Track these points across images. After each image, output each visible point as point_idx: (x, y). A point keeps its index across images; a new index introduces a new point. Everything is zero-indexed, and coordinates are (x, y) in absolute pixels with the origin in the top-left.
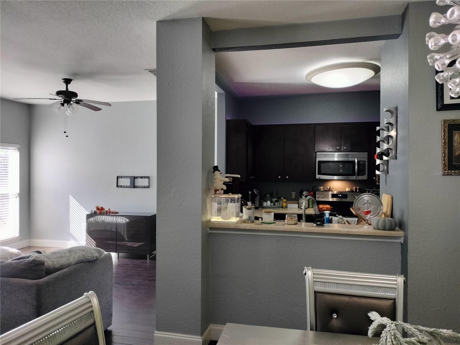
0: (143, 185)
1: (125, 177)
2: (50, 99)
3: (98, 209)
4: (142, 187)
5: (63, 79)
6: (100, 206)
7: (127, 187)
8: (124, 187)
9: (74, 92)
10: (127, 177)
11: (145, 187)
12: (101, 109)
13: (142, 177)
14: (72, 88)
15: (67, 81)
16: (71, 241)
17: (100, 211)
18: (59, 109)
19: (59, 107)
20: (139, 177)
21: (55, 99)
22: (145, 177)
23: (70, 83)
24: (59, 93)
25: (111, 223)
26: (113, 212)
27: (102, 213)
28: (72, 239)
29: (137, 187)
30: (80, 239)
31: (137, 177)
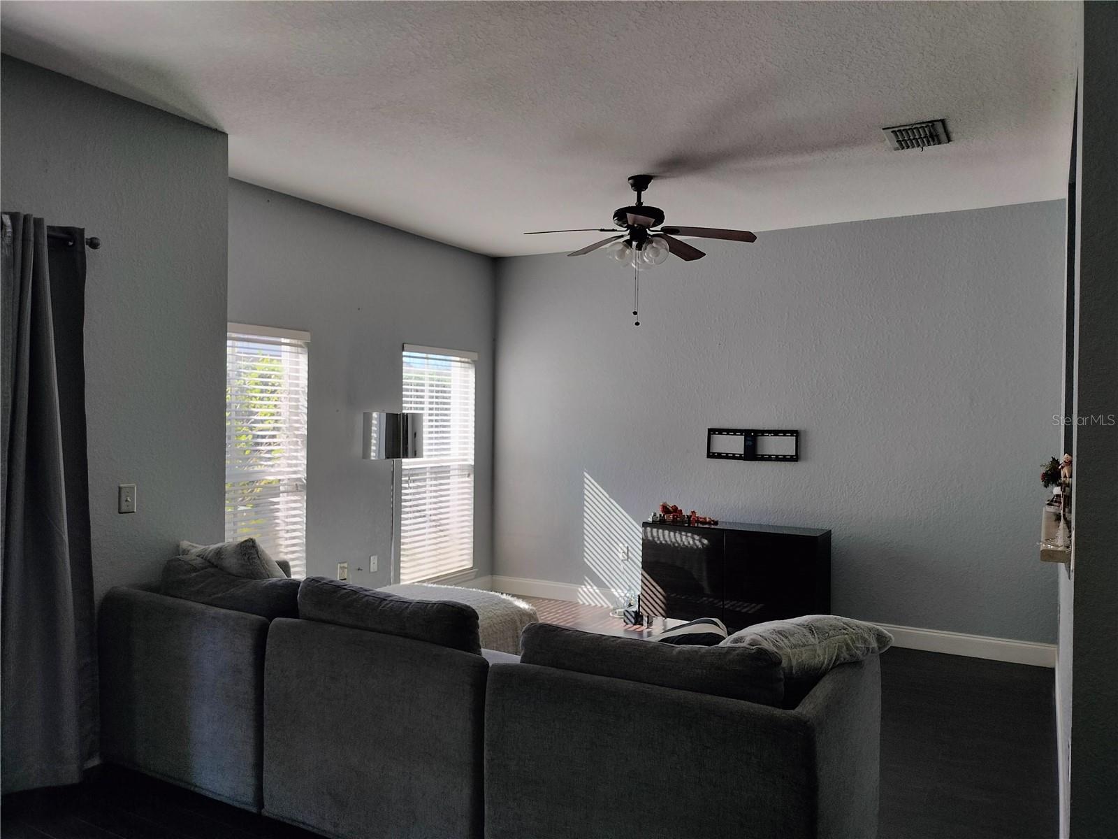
0: (781, 452)
1: (728, 431)
2: (602, 230)
3: (665, 509)
4: (777, 459)
5: (629, 179)
6: (670, 504)
7: (734, 457)
8: (727, 457)
9: (658, 209)
10: (735, 432)
11: (784, 459)
12: (705, 254)
13: (776, 433)
14: (650, 198)
15: (640, 183)
16: (589, 587)
17: (671, 518)
18: (621, 254)
19: (622, 249)
20: (770, 432)
21: (613, 230)
22: (785, 433)
23: (646, 188)
24: (621, 215)
26: (705, 519)
27: (678, 522)
28: (589, 581)
29: (763, 458)
31: (763, 433)
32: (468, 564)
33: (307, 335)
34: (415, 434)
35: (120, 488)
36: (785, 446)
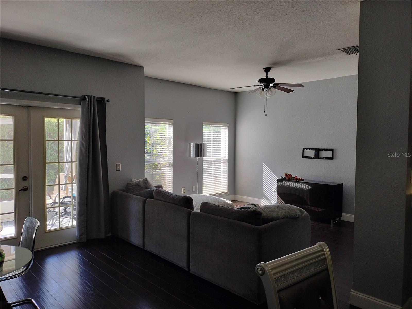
0: (327, 156)
1: (309, 149)
2: (254, 86)
3: (286, 175)
4: (326, 158)
5: (264, 69)
6: (288, 173)
7: (311, 158)
8: (309, 158)
9: (272, 78)
10: (312, 149)
11: (328, 159)
12: (293, 91)
13: (326, 150)
14: (270, 75)
15: (267, 70)
16: (264, 200)
17: (288, 178)
18: (261, 93)
19: (261, 92)
20: (323, 149)
21: (258, 86)
22: (329, 150)
23: (269, 71)
24: (260, 81)
25: (296, 188)
26: (300, 179)
27: (290, 179)
28: (264, 198)
29: (321, 158)
30: (271, 199)
31: (321, 149)
32: (226, 191)
33: (172, 121)
34: (204, 150)
35: (116, 164)
36: (329, 154)
